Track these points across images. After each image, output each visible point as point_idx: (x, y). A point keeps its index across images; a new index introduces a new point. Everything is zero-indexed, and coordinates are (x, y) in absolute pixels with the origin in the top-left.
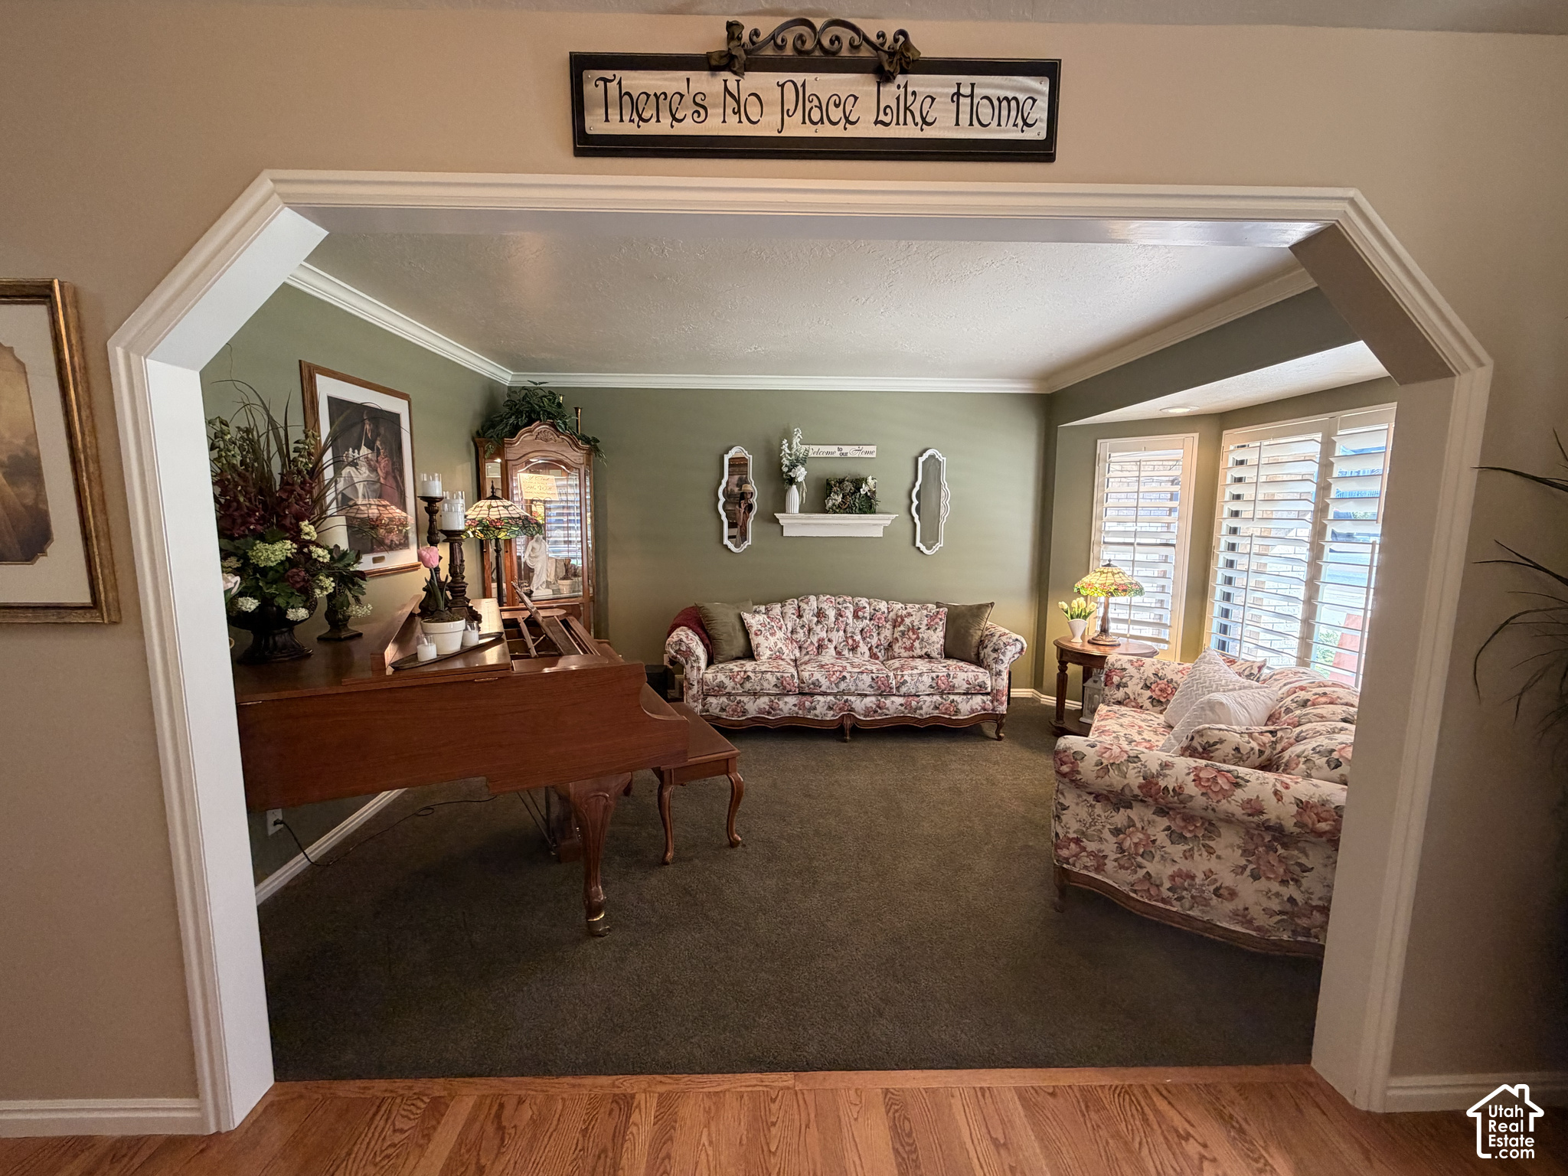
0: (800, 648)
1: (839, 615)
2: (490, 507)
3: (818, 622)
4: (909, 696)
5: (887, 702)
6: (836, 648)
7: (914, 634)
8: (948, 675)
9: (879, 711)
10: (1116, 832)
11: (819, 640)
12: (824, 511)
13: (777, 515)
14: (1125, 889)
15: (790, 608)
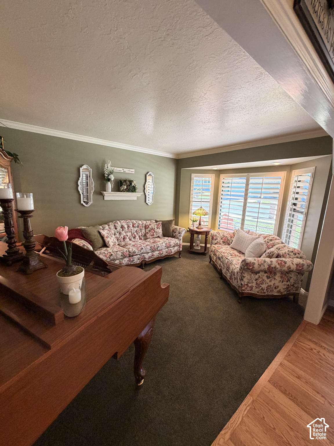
1: (128, 227)
3: (122, 230)
4: (160, 250)
5: (154, 253)
6: (129, 238)
7: (153, 230)
8: (169, 242)
9: (152, 257)
10: (256, 280)
12: (119, 190)
13: (102, 192)
15: (112, 226)
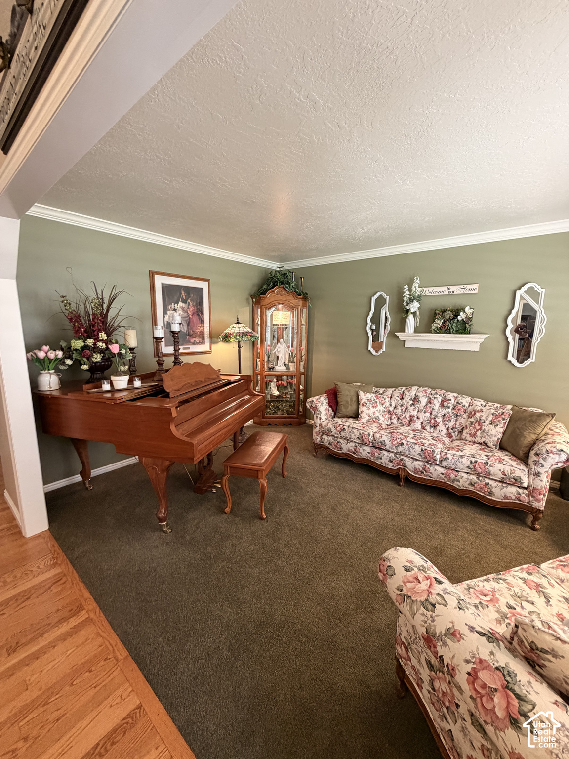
0: (398, 418)
1: (430, 402)
3: (413, 404)
4: (449, 469)
5: (431, 468)
6: (422, 423)
7: (479, 425)
8: (486, 463)
9: (425, 473)
10: (431, 666)
11: (411, 416)
12: (429, 330)
13: (397, 334)
15: (397, 393)
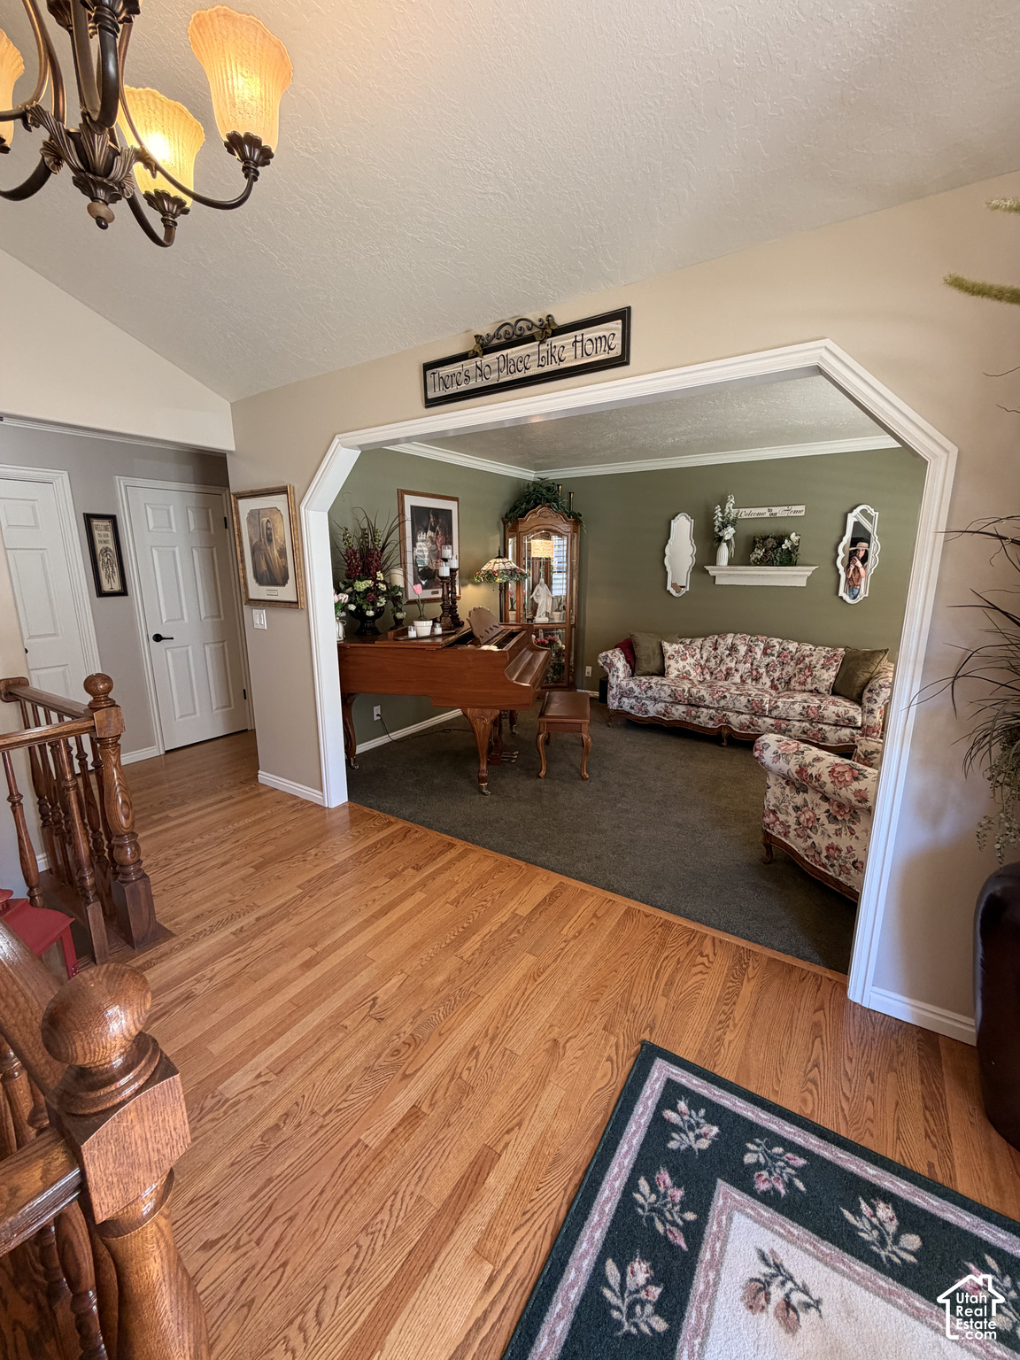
0: (712, 673)
1: (750, 650)
2: (495, 563)
3: (729, 654)
4: (780, 719)
5: (760, 721)
6: (741, 677)
7: (809, 671)
9: (752, 727)
10: (797, 809)
11: (727, 669)
12: (746, 562)
13: (707, 568)
14: (801, 853)
15: (708, 643)
